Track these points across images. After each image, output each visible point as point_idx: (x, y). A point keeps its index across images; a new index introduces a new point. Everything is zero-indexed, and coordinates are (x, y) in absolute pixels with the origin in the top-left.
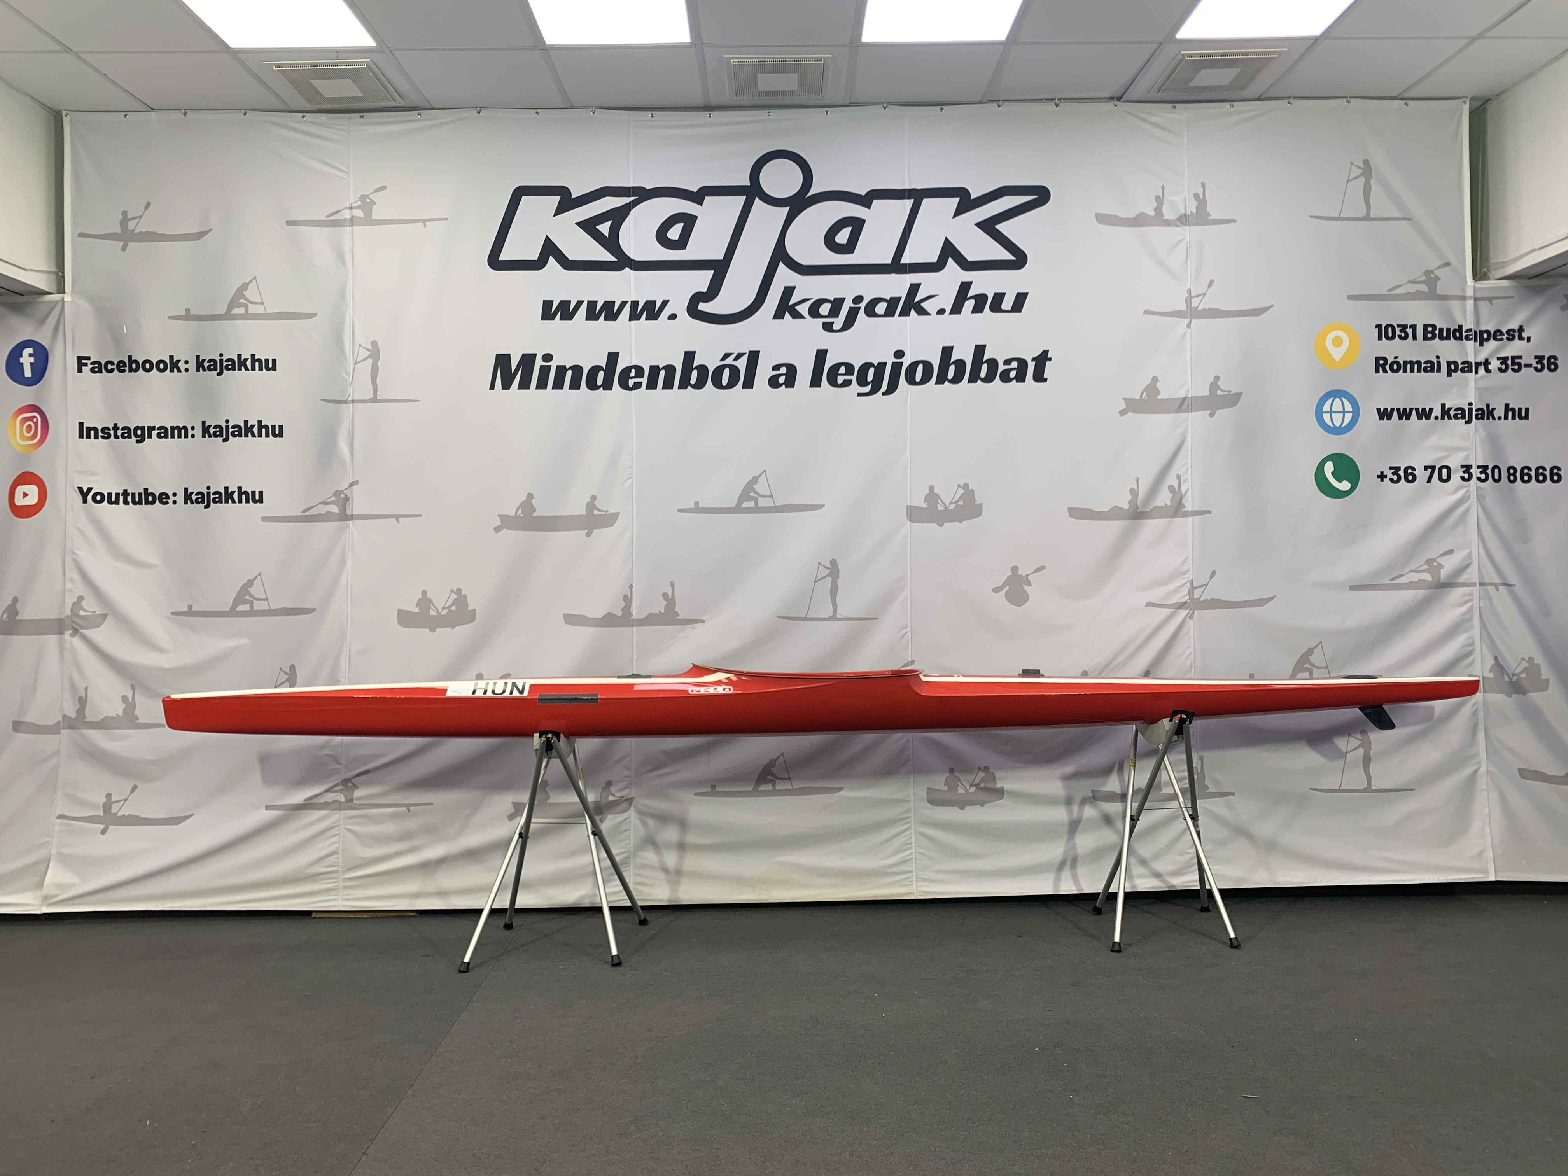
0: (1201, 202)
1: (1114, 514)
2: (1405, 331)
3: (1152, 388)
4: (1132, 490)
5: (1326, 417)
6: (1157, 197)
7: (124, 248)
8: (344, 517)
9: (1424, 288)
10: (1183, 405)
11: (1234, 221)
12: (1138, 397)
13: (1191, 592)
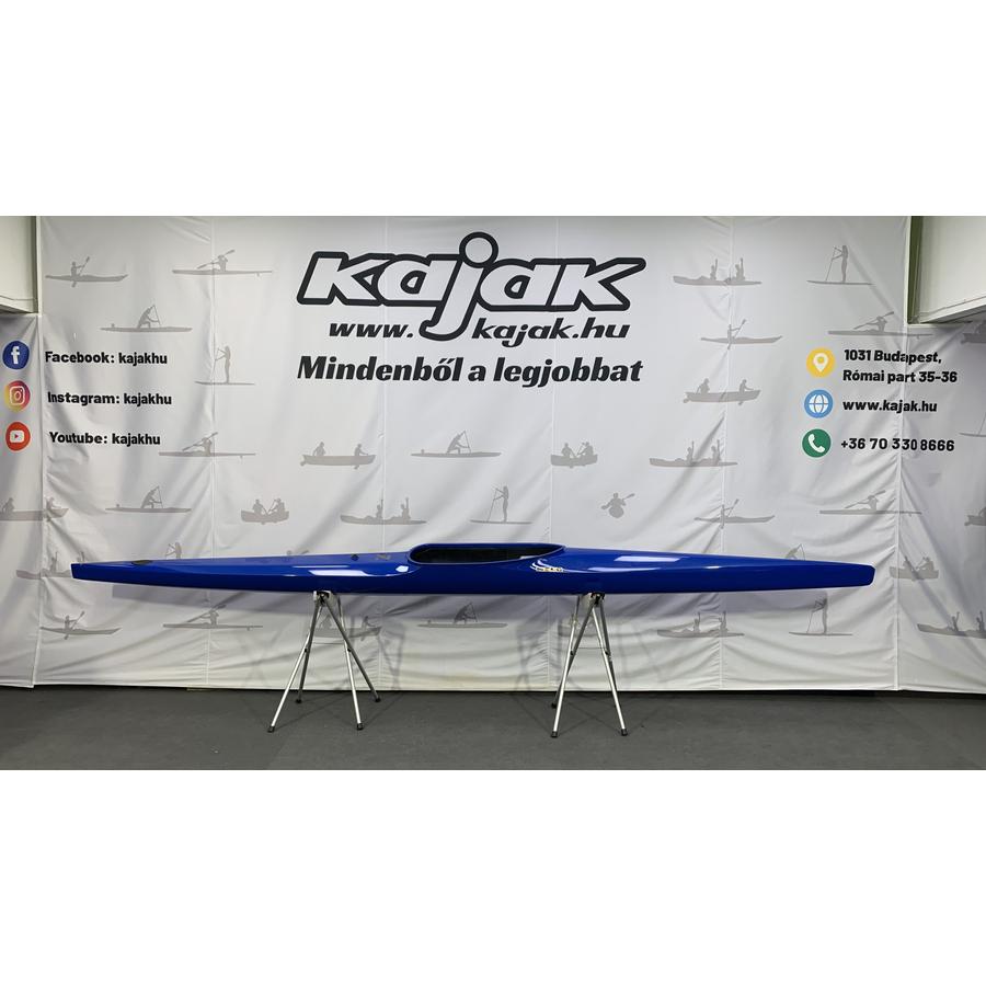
0: (740, 270)
1: (678, 463)
2: (863, 355)
3: (704, 387)
4: (689, 449)
5: (811, 407)
6: (713, 267)
7: (74, 286)
8: (209, 454)
9: (877, 328)
10: (723, 397)
11: (759, 283)
12: (695, 391)
13: (722, 513)
